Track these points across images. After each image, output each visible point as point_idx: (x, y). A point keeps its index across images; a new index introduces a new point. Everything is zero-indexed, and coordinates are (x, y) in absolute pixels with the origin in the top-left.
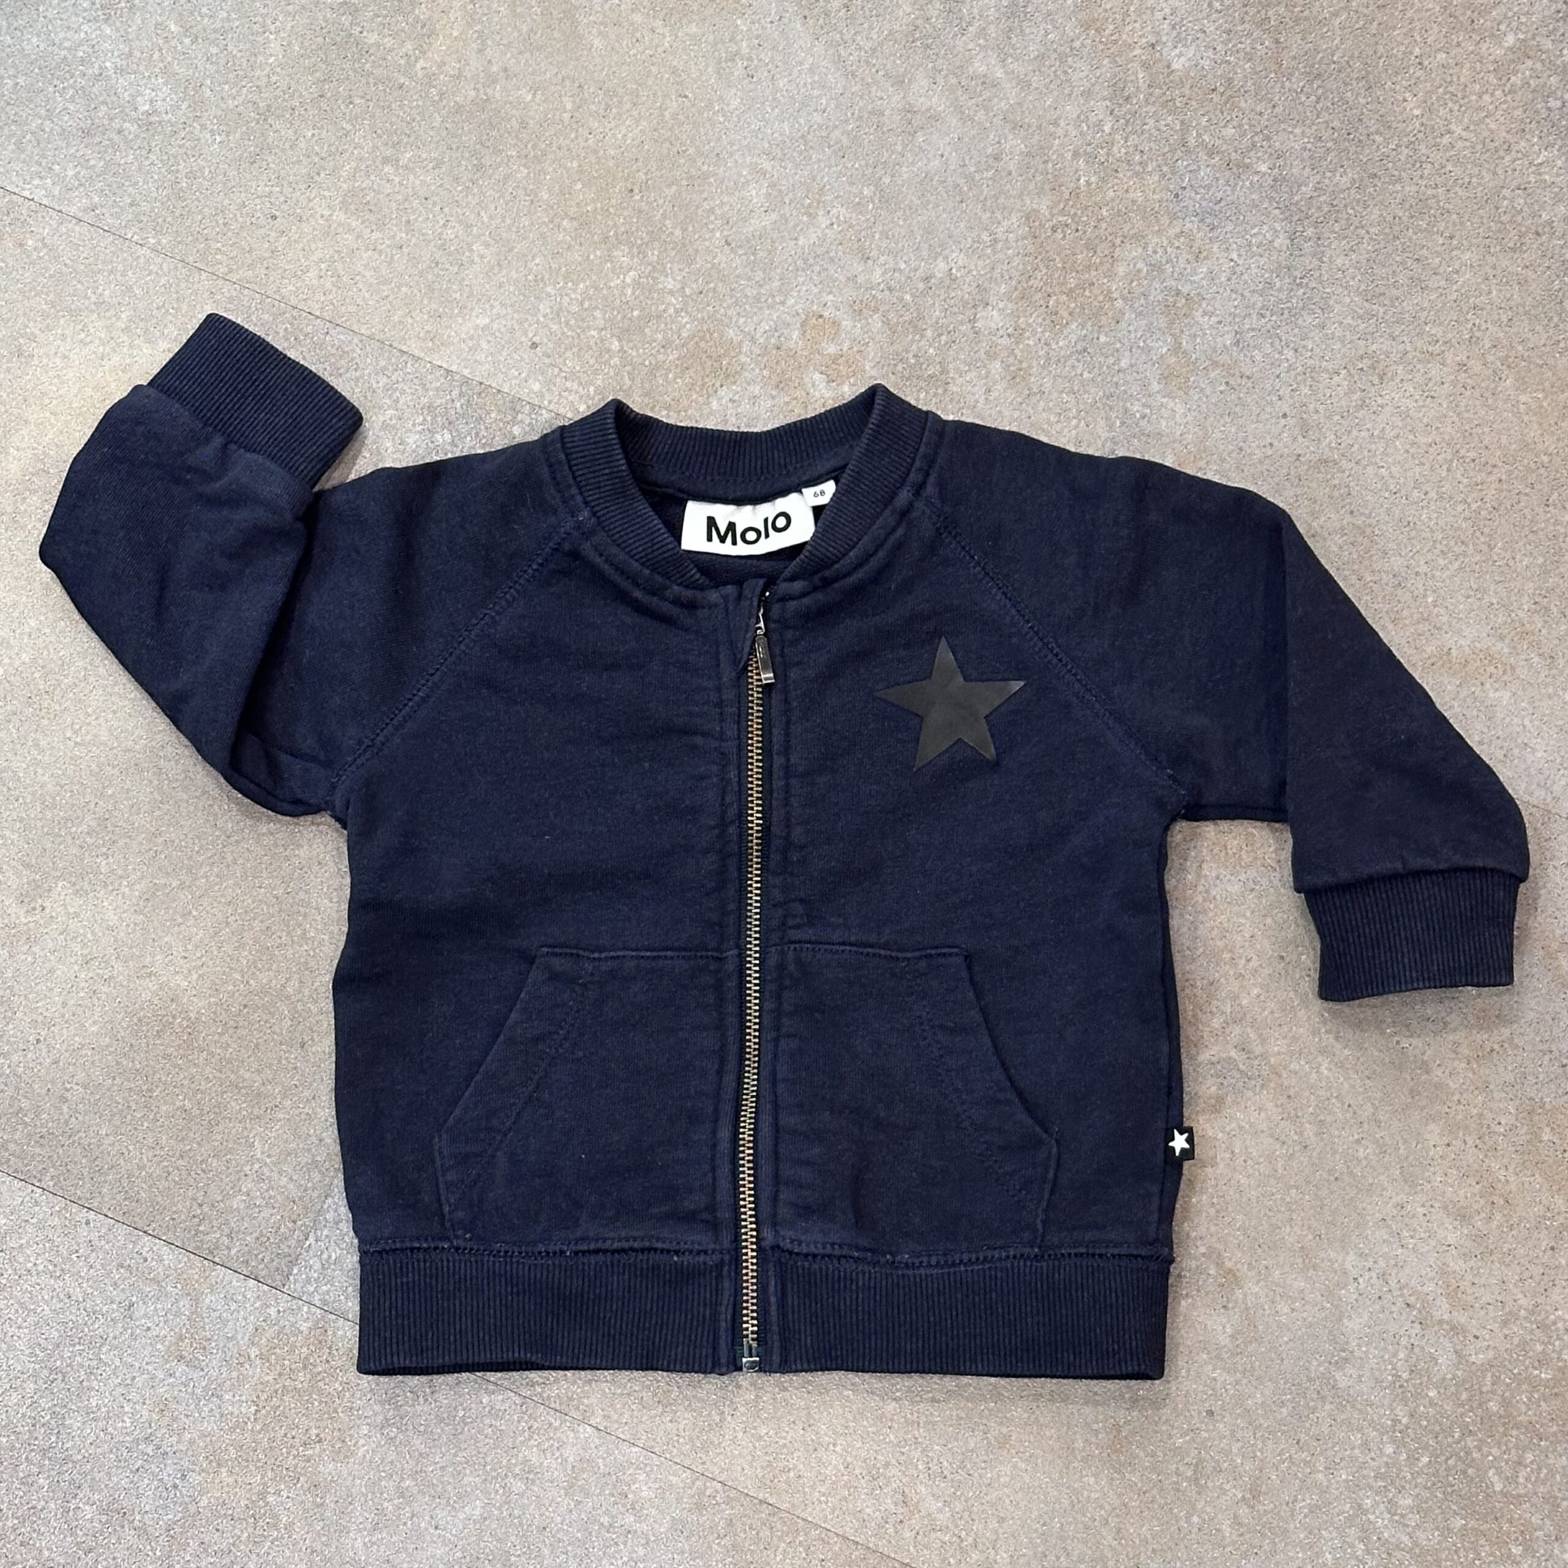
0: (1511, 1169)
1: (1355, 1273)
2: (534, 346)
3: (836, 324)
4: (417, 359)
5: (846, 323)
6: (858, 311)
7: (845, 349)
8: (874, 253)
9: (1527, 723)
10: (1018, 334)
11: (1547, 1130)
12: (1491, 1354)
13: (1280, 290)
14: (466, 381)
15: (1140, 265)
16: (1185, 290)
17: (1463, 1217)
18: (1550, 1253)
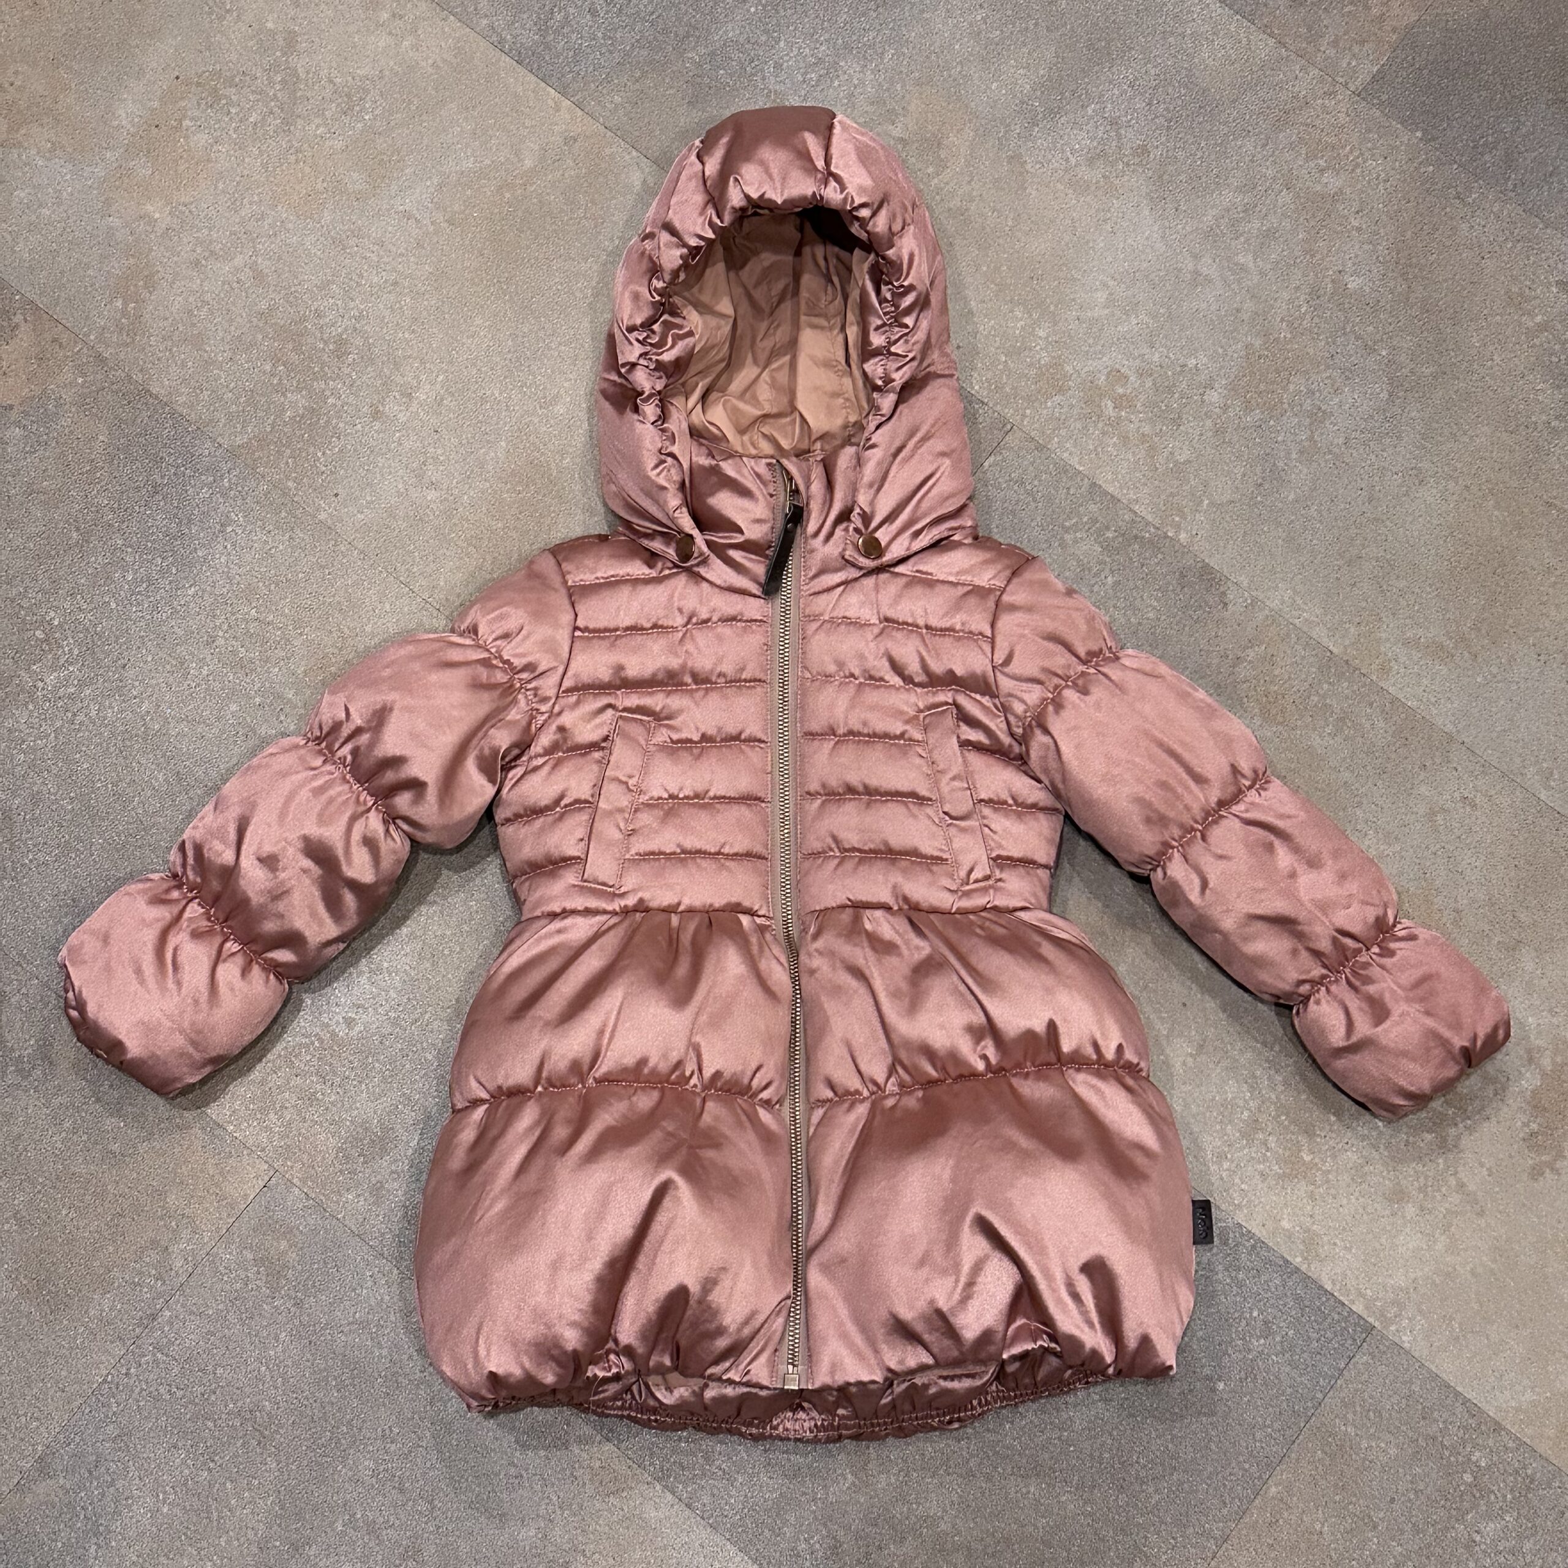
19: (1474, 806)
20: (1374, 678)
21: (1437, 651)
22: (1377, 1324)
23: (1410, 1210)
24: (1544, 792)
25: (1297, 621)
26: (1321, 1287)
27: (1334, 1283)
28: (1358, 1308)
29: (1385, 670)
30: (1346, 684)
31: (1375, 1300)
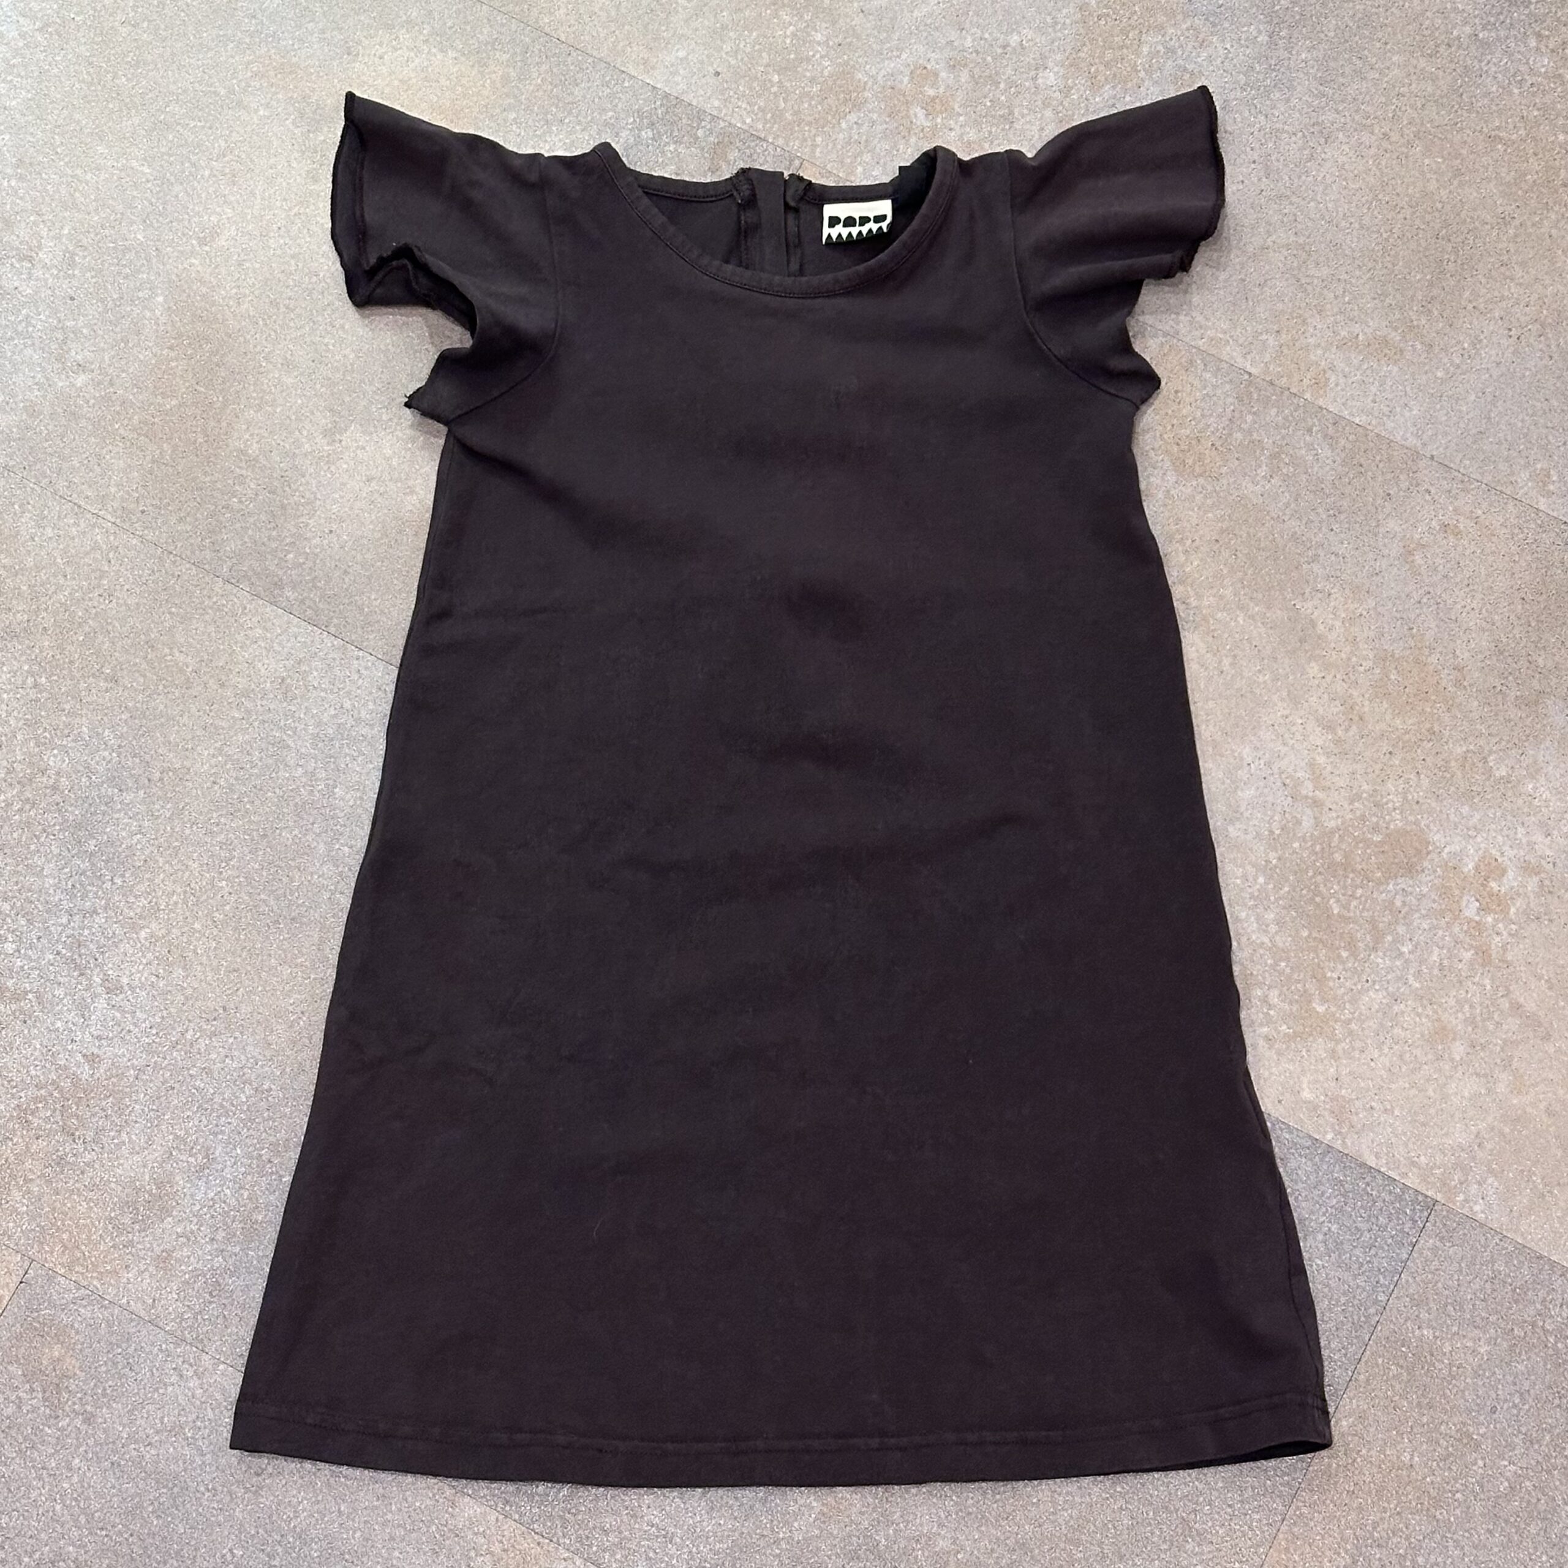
0: (1367, 696)
1: (1249, 760)
2: (717, 74)
3: (936, 75)
4: (633, 77)
5: (943, 74)
6: (953, 66)
7: (941, 90)
8: (967, 26)
9: (1408, 389)
10: (1066, 91)
11: (1394, 672)
12: (1339, 821)
13: (1258, 73)
14: (667, 96)
15: (1160, 48)
16: (1190, 67)
17: (1329, 727)
18: (1388, 755)
19: (1458, 534)
20: (1308, 396)
21: (1380, 347)
22: (1439, 1197)
23: (1459, 1050)
24: (1542, 500)
25: (1201, 343)
26: (1363, 1165)
27: (1377, 1157)
28: (1412, 1181)
29: (1319, 384)
30: (1275, 410)
31: (1432, 1168)
